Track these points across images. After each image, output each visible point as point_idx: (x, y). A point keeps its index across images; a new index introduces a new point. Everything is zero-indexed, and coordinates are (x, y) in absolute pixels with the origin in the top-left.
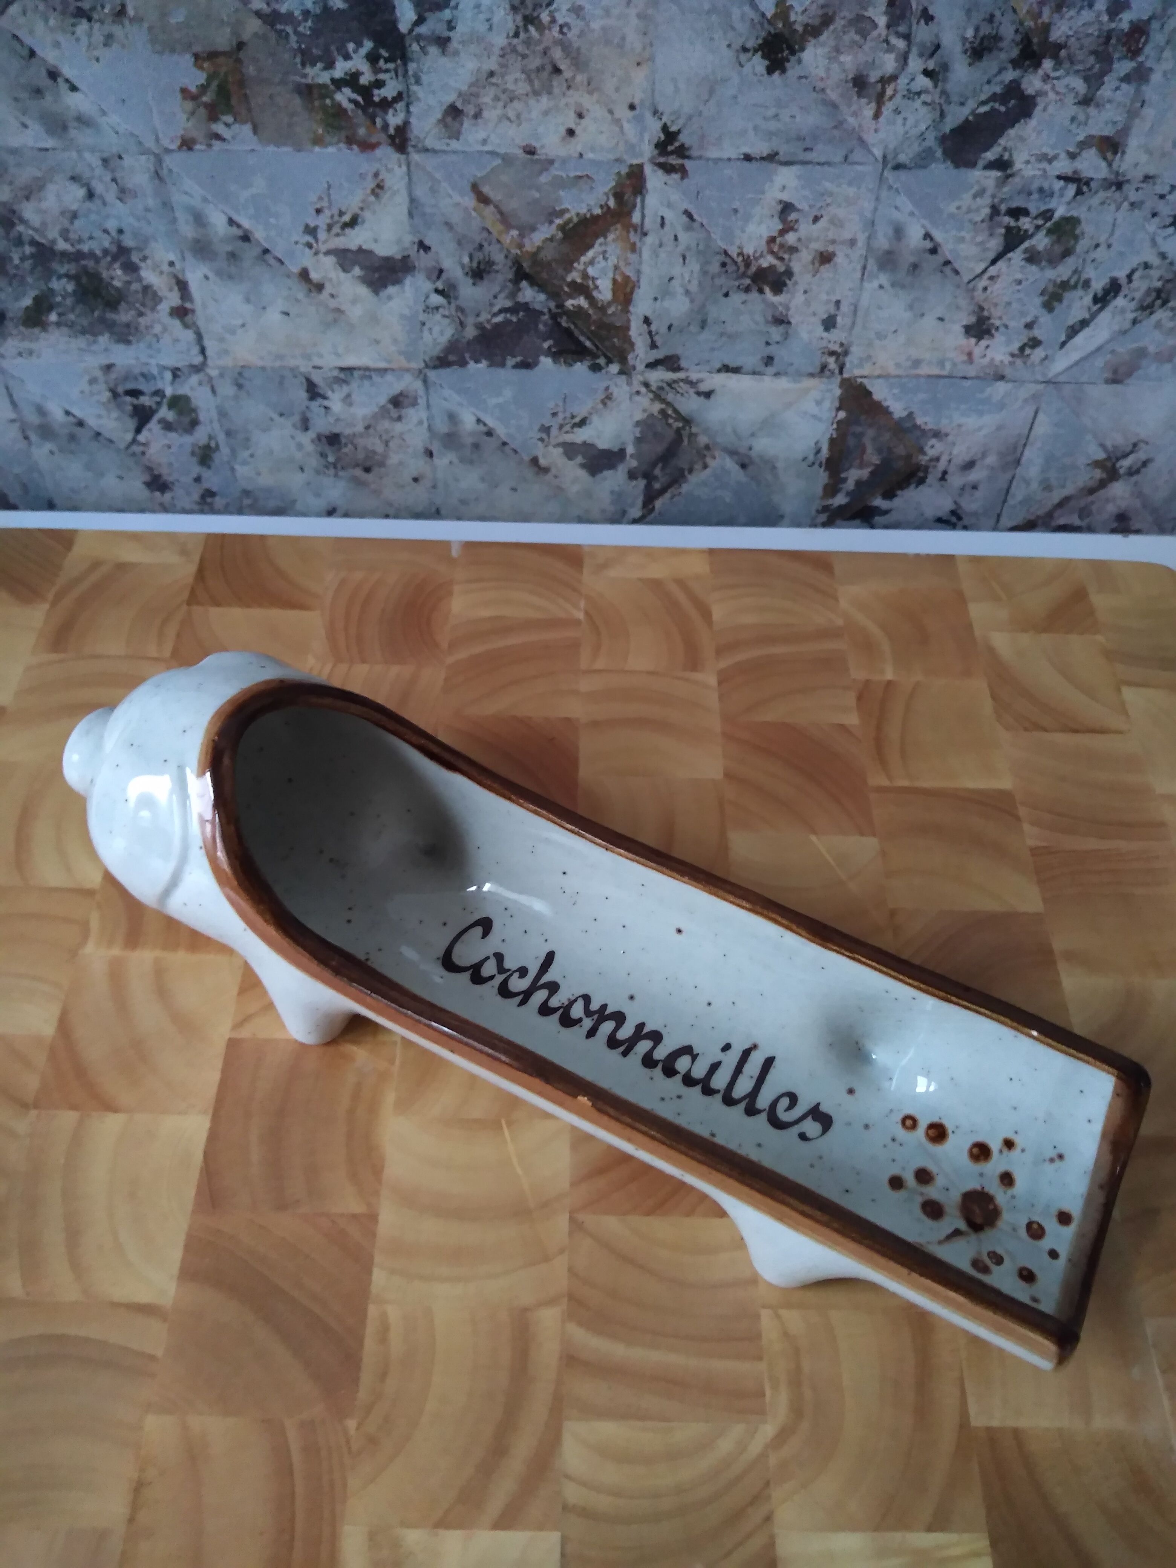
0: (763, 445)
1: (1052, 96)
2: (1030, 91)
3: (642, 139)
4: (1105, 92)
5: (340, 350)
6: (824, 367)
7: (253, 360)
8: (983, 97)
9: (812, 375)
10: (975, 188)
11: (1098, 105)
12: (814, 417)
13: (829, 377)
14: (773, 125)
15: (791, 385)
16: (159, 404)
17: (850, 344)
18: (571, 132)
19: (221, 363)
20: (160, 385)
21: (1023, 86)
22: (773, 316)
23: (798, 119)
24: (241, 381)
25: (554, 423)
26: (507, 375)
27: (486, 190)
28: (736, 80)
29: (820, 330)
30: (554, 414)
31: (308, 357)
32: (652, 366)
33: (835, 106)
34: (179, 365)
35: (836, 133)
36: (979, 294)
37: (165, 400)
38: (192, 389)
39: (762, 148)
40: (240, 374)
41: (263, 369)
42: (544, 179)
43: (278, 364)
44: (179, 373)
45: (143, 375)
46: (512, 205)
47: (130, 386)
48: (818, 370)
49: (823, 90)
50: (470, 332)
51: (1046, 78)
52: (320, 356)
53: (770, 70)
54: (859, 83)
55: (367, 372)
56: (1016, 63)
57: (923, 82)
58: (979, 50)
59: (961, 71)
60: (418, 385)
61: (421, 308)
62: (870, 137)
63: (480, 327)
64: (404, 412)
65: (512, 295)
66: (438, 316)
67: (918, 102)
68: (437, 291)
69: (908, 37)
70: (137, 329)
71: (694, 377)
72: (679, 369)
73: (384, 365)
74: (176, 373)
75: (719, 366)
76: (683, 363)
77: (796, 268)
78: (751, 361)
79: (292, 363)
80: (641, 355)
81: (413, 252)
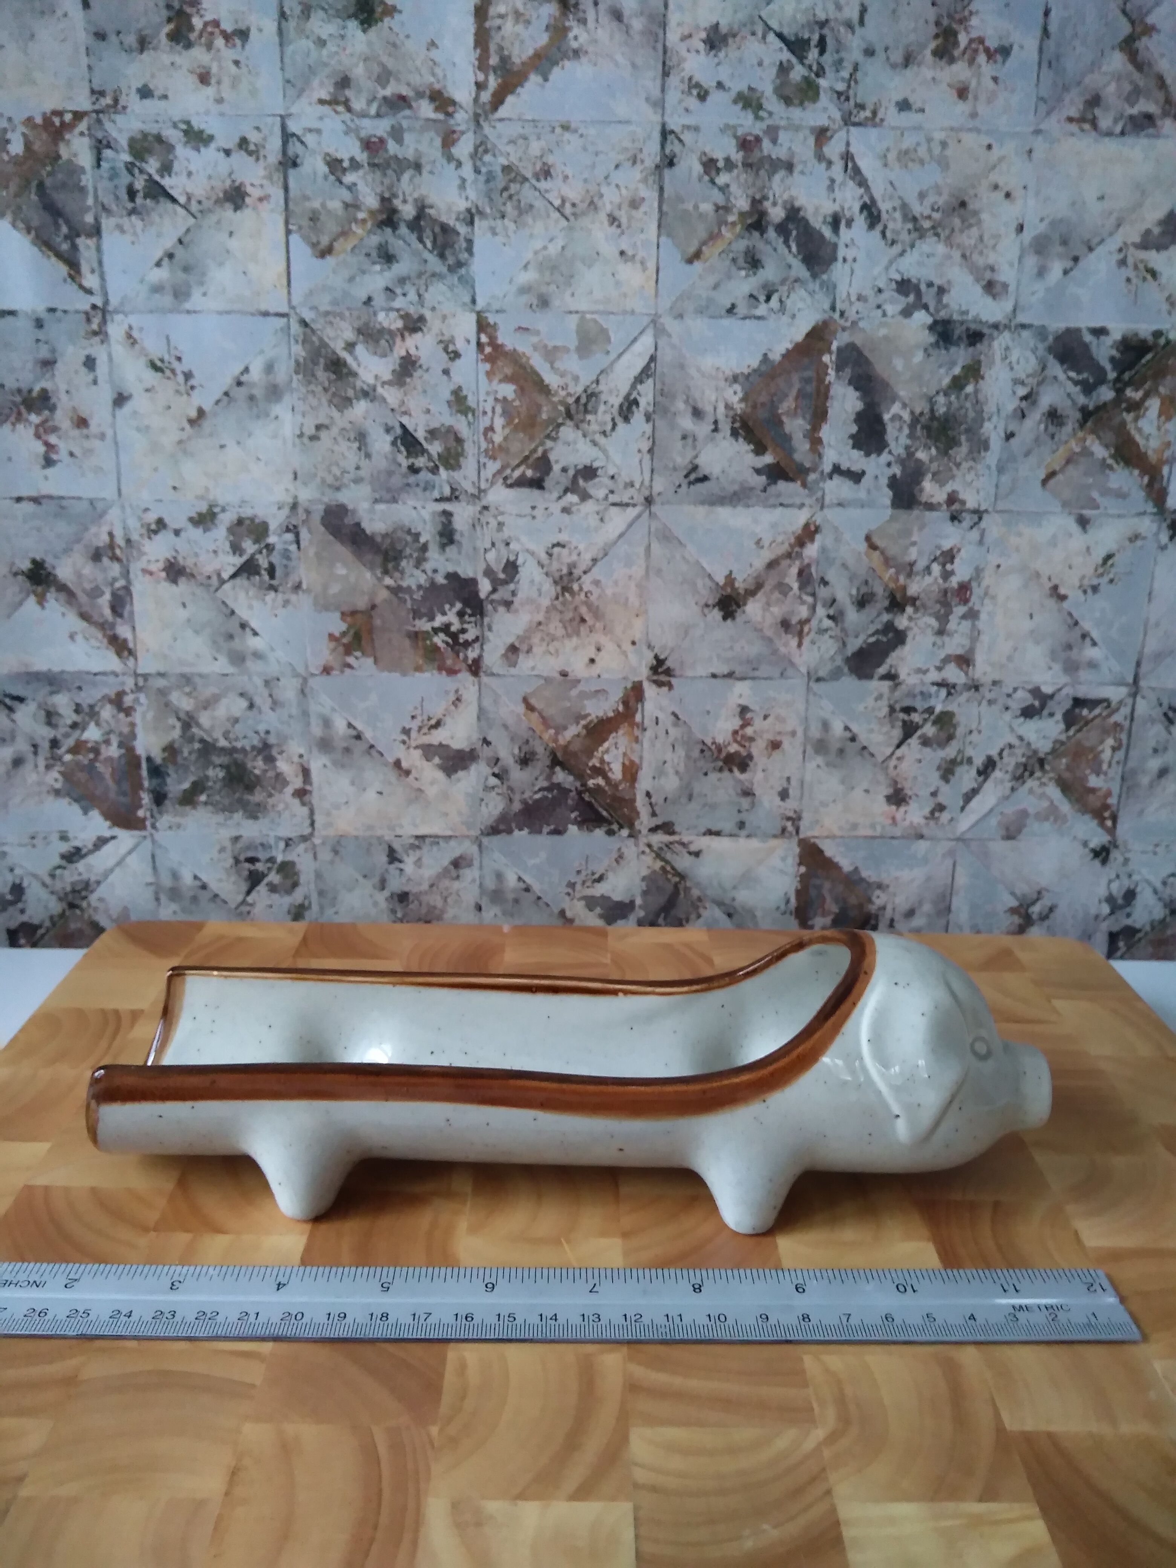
0: (744, 897)
1: (916, 630)
2: (900, 628)
3: (641, 664)
4: (952, 626)
5: (417, 822)
6: (784, 830)
7: (350, 830)
8: (870, 632)
9: (776, 837)
10: (875, 694)
11: (949, 634)
12: (782, 872)
13: (789, 838)
14: (729, 654)
15: (761, 845)
16: (270, 868)
17: (802, 812)
18: (592, 661)
19: (326, 833)
20: (273, 853)
21: (896, 625)
22: (742, 789)
23: (746, 649)
24: (338, 848)
25: (579, 880)
26: (543, 840)
27: (533, 702)
28: (702, 624)
29: (778, 800)
30: (579, 872)
31: (392, 829)
32: (653, 830)
33: (770, 640)
34: (292, 836)
35: (773, 657)
36: (892, 773)
37: (275, 866)
38: (298, 855)
39: (724, 669)
40: (338, 842)
41: (356, 838)
42: (574, 693)
43: (367, 834)
44: (290, 842)
45: (261, 844)
46: (550, 712)
47: (250, 854)
48: (780, 832)
49: (761, 630)
50: (517, 806)
51: (910, 619)
52: (401, 826)
53: (725, 618)
54: (785, 624)
55: (436, 839)
56: (888, 610)
57: (828, 623)
58: (862, 602)
59: (852, 616)
60: (475, 849)
61: (481, 788)
62: (797, 660)
63: (524, 802)
64: (461, 872)
65: (549, 777)
66: (493, 794)
67: (826, 636)
68: (494, 775)
69: (813, 595)
70: (265, 808)
71: (685, 839)
72: (674, 833)
73: (449, 833)
74: (288, 842)
75: (704, 830)
76: (677, 828)
77: (755, 753)
78: (728, 826)
79: (379, 832)
80: (644, 821)
81: (478, 745)
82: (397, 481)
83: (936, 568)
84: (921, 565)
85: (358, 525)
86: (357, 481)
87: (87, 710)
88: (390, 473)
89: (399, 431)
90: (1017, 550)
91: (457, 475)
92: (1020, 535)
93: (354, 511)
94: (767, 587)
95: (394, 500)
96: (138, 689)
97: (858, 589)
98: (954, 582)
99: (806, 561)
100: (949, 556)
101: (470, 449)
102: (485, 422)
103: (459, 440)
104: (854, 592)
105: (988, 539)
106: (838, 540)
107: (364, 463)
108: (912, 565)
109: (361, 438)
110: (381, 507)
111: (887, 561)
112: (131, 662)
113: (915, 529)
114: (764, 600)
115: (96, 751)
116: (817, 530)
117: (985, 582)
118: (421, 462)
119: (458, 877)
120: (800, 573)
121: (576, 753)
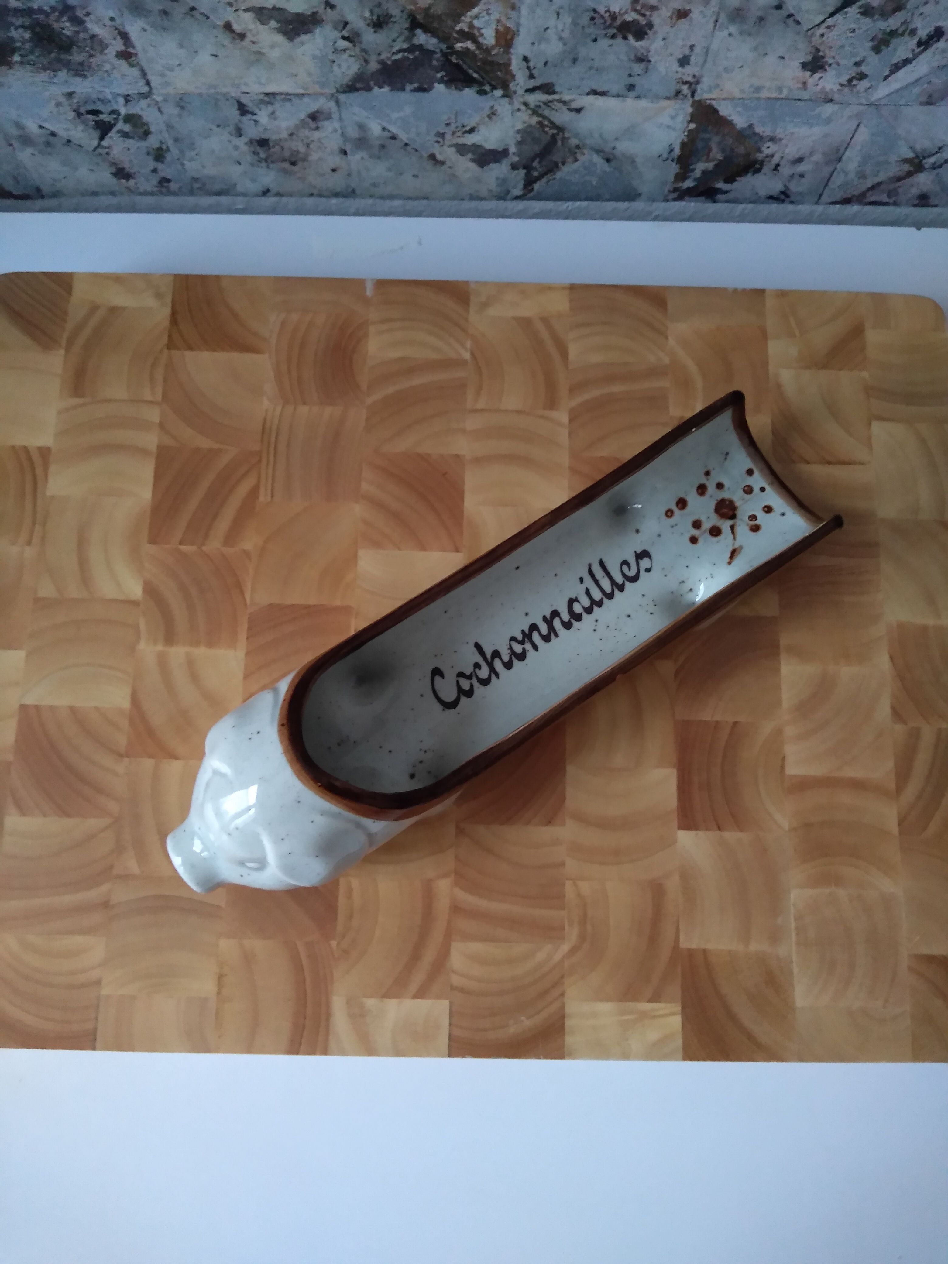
0: (624, 147)
5: (263, 81)
6: (678, 93)
7: (191, 88)
9: (668, 98)
12: (669, 127)
13: (682, 99)
15: (651, 105)
16: (116, 119)
17: (701, 76)
19: (163, 91)
20: (115, 107)
22: (635, 56)
24: (182, 104)
25: (448, 131)
26: (407, 97)
29: (675, 66)
30: (448, 124)
31: (237, 86)
32: (530, 91)
34: (130, 93)
36: (816, 40)
37: (120, 117)
38: (142, 109)
40: (181, 99)
41: (200, 95)
43: (213, 91)
44: (129, 98)
45: (99, 99)
47: (90, 107)
48: (673, 94)
50: (374, 66)
52: (246, 84)
55: (287, 97)
60: (332, 104)
61: (330, 50)
63: (382, 62)
64: (320, 124)
65: (408, 39)
66: (345, 56)
68: (343, 38)
70: (89, 67)
71: (566, 98)
72: (554, 93)
73: (302, 91)
74: (127, 99)
75: (587, 90)
76: (557, 88)
77: (656, 19)
78: (614, 88)
79: (224, 90)
80: (521, 82)
81: (321, 9)
119: (317, 128)
121: (439, 17)
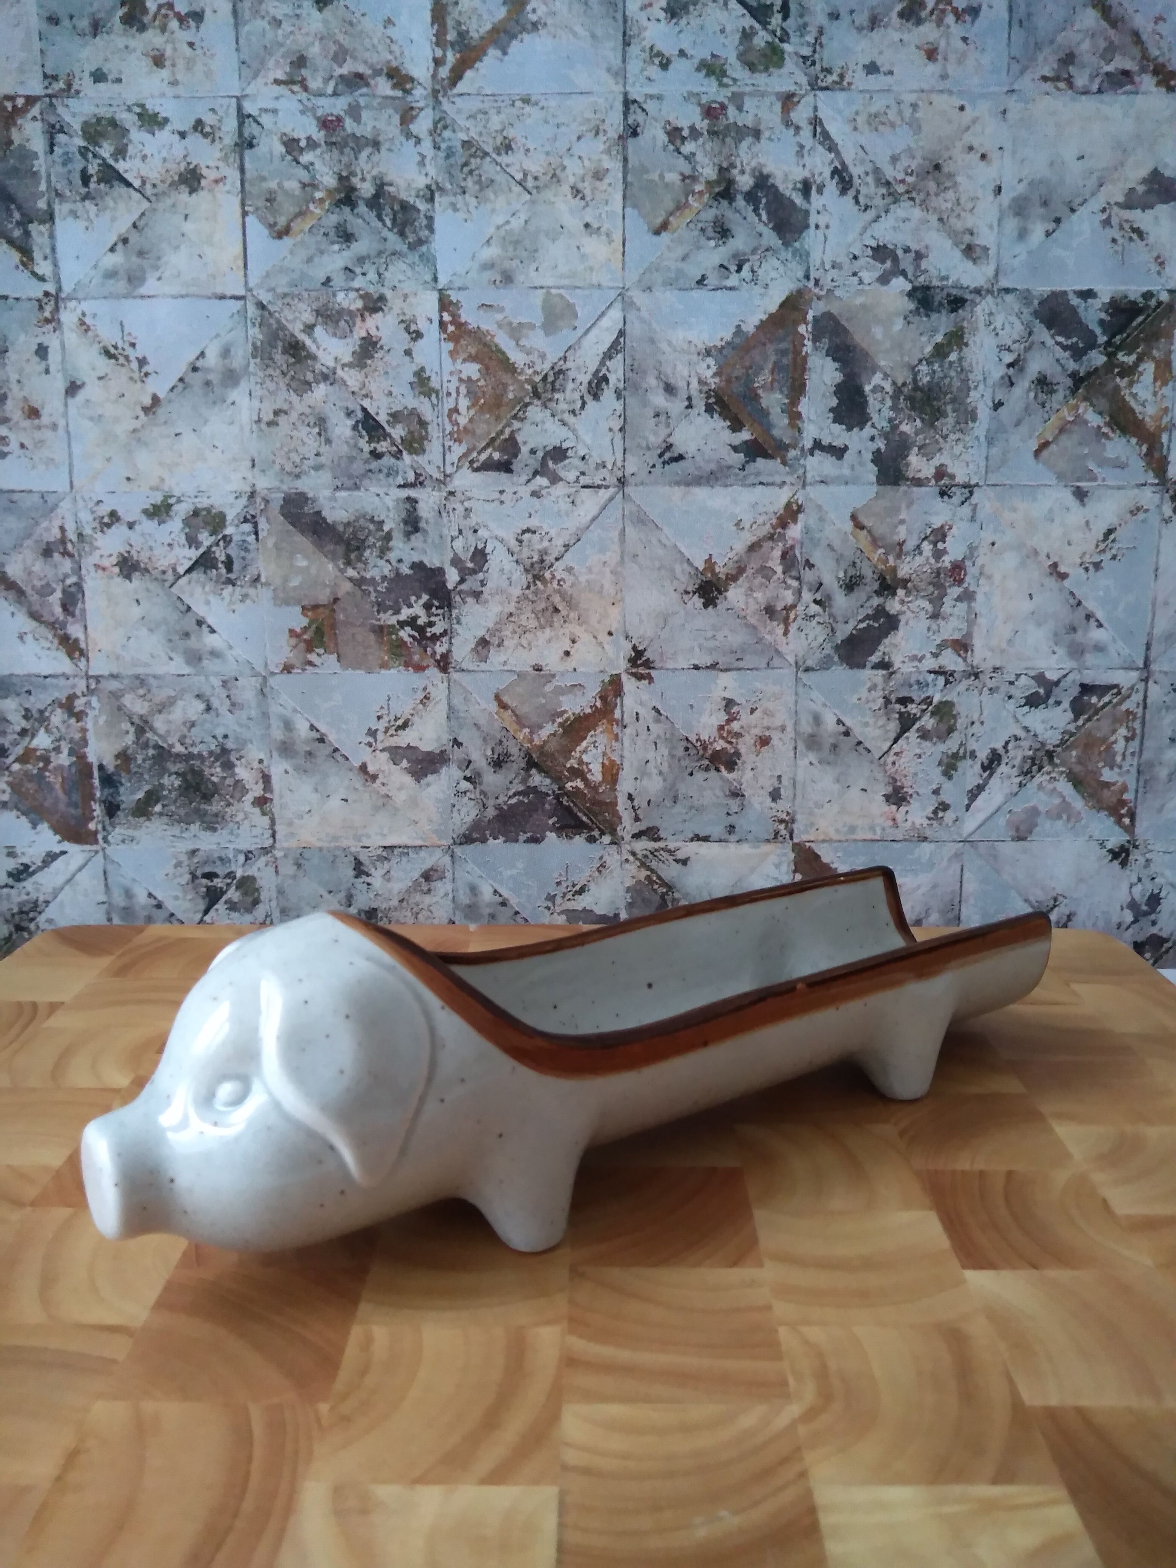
1: (908, 613)
2: (892, 612)
3: (618, 657)
4: (946, 609)
5: (385, 830)
6: (778, 834)
7: (313, 841)
8: (860, 617)
9: (768, 841)
10: (869, 685)
11: (944, 618)
12: (776, 879)
13: (782, 842)
14: (712, 644)
15: (753, 850)
16: (230, 884)
17: (795, 813)
18: (567, 653)
19: (288, 844)
20: (233, 868)
21: (887, 609)
22: (730, 791)
23: (729, 638)
24: (301, 861)
25: (559, 892)
26: (520, 849)
27: (505, 699)
28: (682, 612)
29: (770, 802)
30: (558, 884)
31: (357, 839)
32: (637, 836)
33: (755, 628)
34: (252, 848)
35: (758, 647)
36: (889, 768)
37: (235, 881)
38: (259, 870)
39: (706, 659)
40: (301, 854)
41: (321, 849)
42: (549, 688)
43: (333, 845)
44: (252, 854)
45: (220, 858)
46: (523, 710)
47: (208, 869)
48: (772, 836)
49: (745, 617)
50: (491, 813)
51: (902, 602)
52: (368, 837)
53: (706, 606)
54: (770, 611)
55: (405, 850)
56: (878, 593)
57: (815, 608)
58: (851, 585)
59: (841, 601)
60: (447, 859)
61: (452, 793)
62: (783, 649)
63: (498, 808)
64: (433, 884)
65: (524, 781)
66: (466, 799)
67: (814, 622)
68: (466, 778)
69: (798, 578)
70: (223, 818)
71: (672, 846)
72: (659, 839)
73: (419, 842)
74: (248, 856)
75: (691, 835)
76: (662, 834)
77: (743, 750)
78: (717, 831)
79: (345, 843)
80: (627, 827)
81: (448, 748)
82: (358, 467)
83: (927, 547)
84: (910, 545)
85: (319, 513)
86: (318, 468)
87: (36, 715)
88: (352, 459)
89: (360, 415)
90: (1012, 525)
91: (421, 460)
92: (1014, 510)
93: (314, 501)
94: (749, 572)
95: (357, 487)
96: (90, 692)
97: (846, 572)
98: (947, 561)
99: (790, 543)
100: (940, 535)
101: (434, 431)
102: (449, 403)
103: (423, 424)
104: (841, 574)
105: (981, 515)
106: (822, 520)
107: (324, 449)
108: (901, 544)
109: (321, 422)
110: (343, 494)
111: (875, 542)
112: (82, 663)
113: (903, 506)
114: (747, 585)
115: (47, 760)
116: (800, 509)
117: (979, 562)
118: (383, 446)
119: (429, 890)
120: (784, 555)
121: (553, 754)
